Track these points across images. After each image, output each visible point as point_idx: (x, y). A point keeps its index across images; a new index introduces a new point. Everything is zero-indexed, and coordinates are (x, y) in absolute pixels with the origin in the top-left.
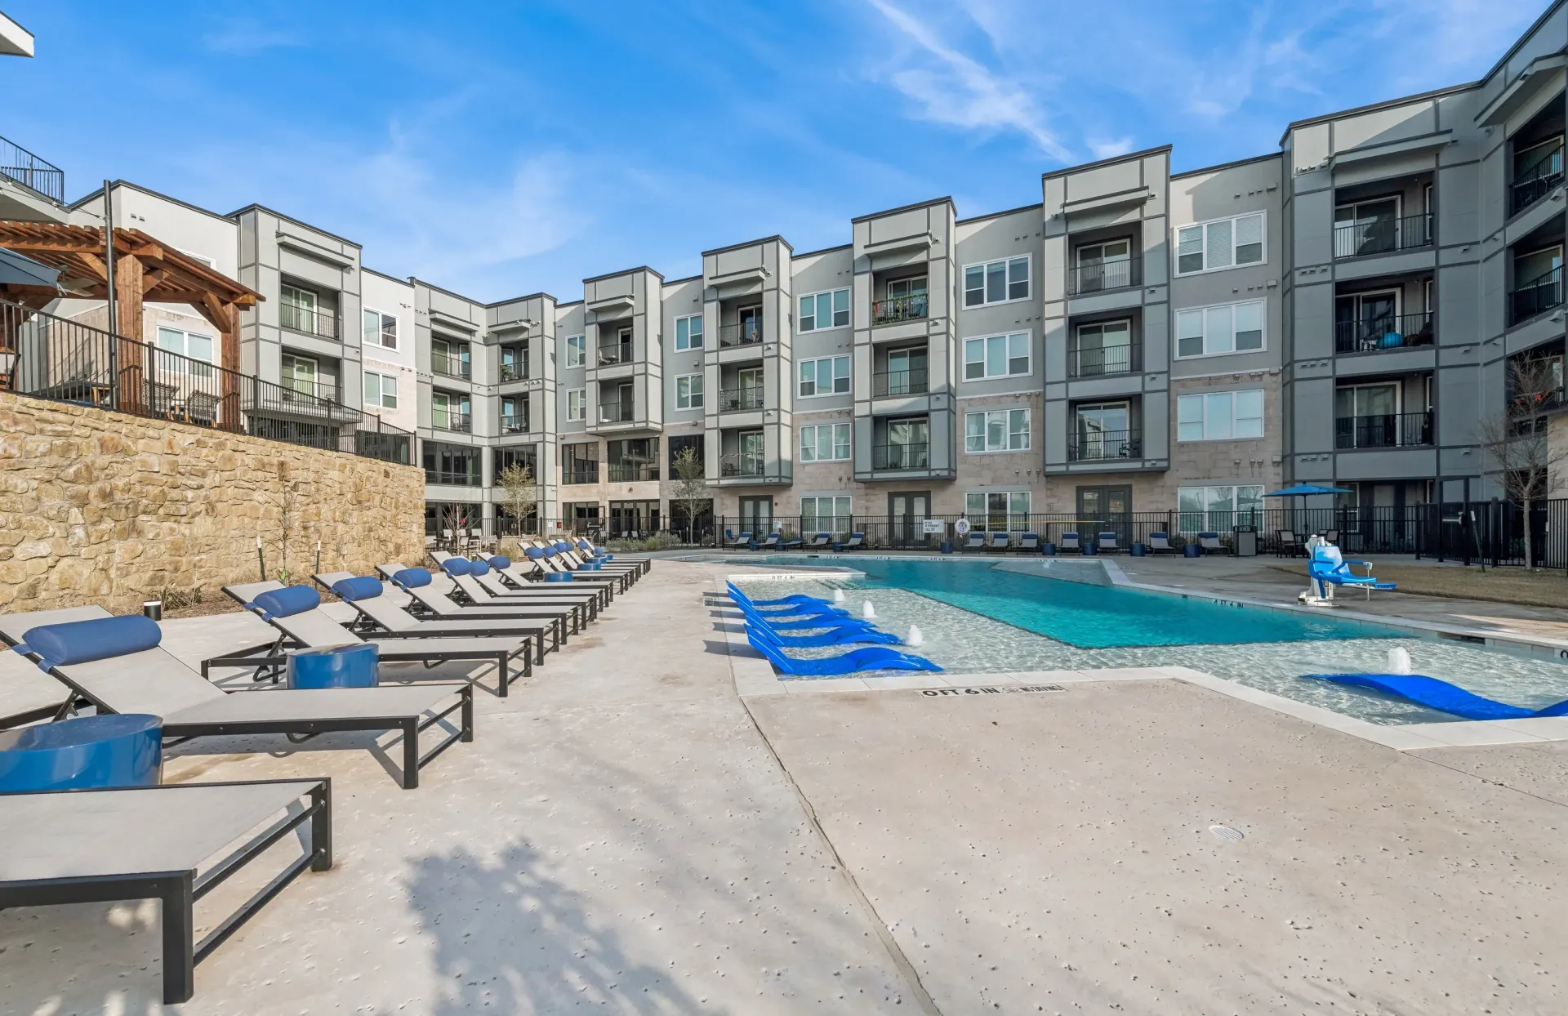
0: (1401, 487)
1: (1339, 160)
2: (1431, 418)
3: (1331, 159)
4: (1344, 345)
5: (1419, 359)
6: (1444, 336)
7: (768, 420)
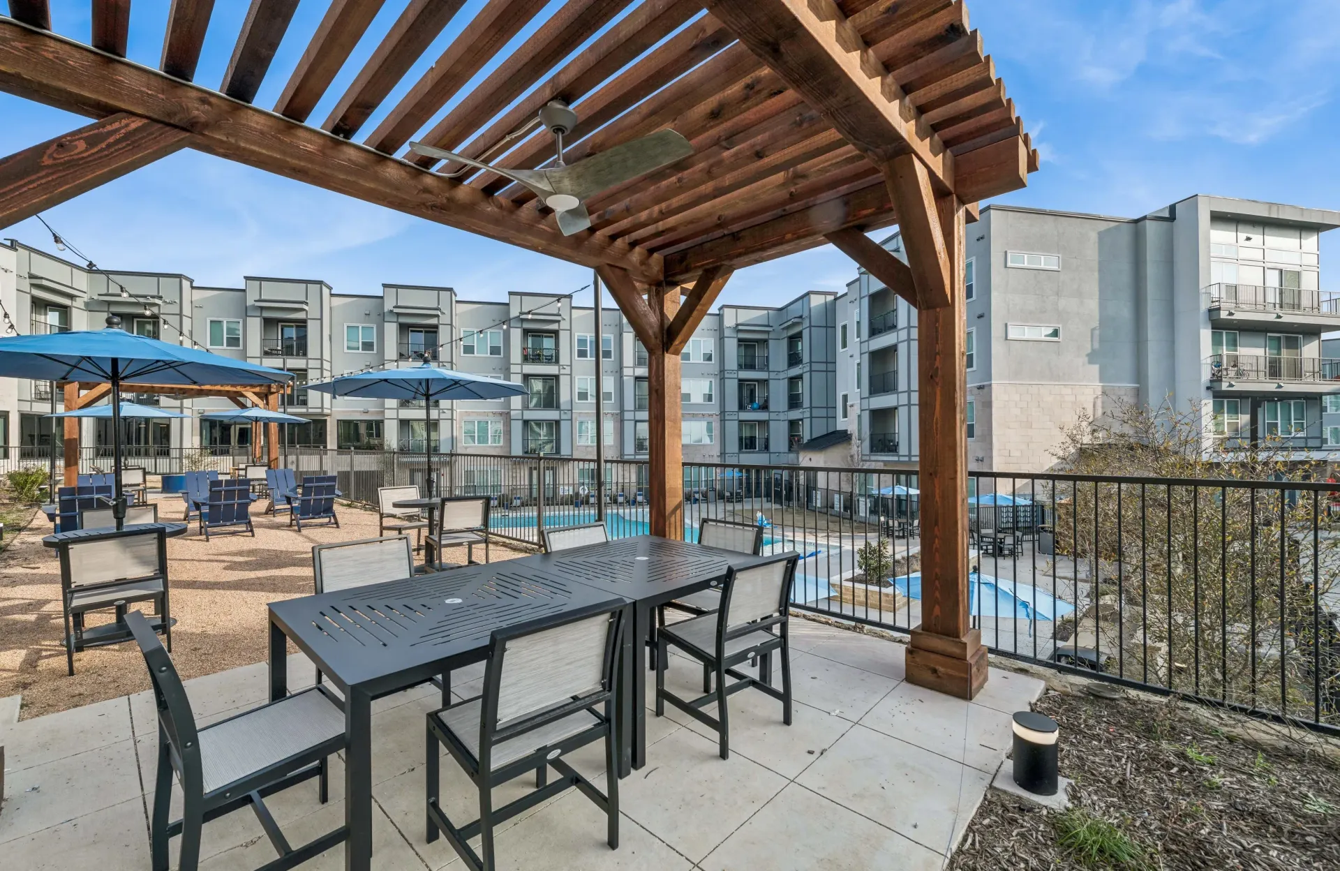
0: (758, 469)
1: (740, 328)
2: (767, 440)
3: (737, 325)
4: (741, 407)
5: (762, 416)
6: (772, 408)
7: (442, 416)
